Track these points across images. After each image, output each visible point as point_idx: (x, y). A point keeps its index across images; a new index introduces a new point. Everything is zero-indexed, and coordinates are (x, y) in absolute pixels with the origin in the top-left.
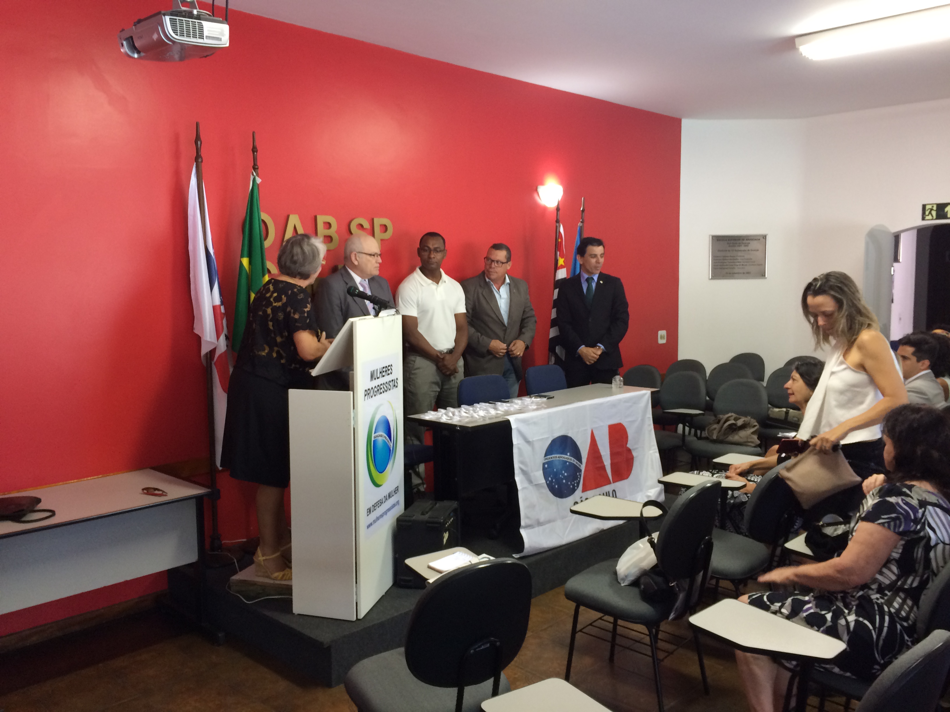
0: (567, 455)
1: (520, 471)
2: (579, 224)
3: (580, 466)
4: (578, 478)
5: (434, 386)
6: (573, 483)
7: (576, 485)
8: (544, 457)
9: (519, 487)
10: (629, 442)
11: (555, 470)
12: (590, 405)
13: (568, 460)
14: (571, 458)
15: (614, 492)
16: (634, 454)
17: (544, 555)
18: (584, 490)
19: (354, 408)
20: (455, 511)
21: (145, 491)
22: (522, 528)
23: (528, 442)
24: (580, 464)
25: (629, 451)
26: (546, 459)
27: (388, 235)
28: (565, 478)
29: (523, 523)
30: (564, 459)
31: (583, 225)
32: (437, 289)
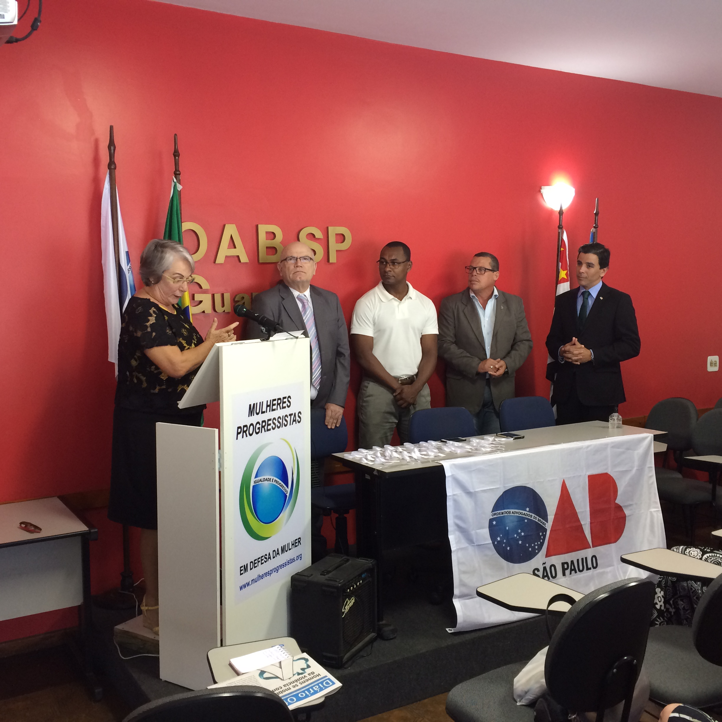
0: (526, 510)
1: (456, 528)
2: (591, 231)
3: (545, 524)
4: (541, 539)
5: (388, 416)
6: (533, 545)
7: (536, 547)
8: (492, 512)
9: (453, 547)
10: (618, 497)
11: (507, 528)
12: (563, 450)
13: (527, 517)
14: (531, 514)
15: (594, 558)
16: (627, 512)
17: (484, 633)
18: (548, 555)
19: (219, 448)
20: (370, 571)
21: (23, 526)
22: (455, 598)
23: (469, 493)
24: (545, 522)
25: (619, 508)
26: (495, 514)
27: (345, 246)
28: (521, 538)
29: (456, 591)
30: (520, 515)
31: (597, 231)
32: (398, 306)
